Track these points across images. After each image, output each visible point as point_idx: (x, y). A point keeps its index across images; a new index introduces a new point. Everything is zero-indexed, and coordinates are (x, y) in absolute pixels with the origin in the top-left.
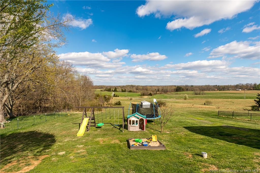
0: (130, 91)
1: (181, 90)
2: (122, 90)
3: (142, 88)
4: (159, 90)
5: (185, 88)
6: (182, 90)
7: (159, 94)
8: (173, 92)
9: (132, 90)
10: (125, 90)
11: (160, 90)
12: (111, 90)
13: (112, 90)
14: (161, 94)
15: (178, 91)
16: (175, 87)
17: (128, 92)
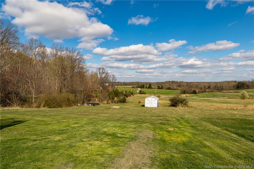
0: (169, 89)
1: (245, 87)
2: (158, 86)
3: (186, 84)
4: (210, 87)
5: (251, 85)
6: (247, 87)
7: (208, 92)
8: (232, 90)
9: (172, 87)
10: (162, 86)
11: (212, 87)
12: (144, 86)
13: (146, 87)
14: (212, 92)
15: (241, 88)
16: (235, 83)
17: (166, 89)
